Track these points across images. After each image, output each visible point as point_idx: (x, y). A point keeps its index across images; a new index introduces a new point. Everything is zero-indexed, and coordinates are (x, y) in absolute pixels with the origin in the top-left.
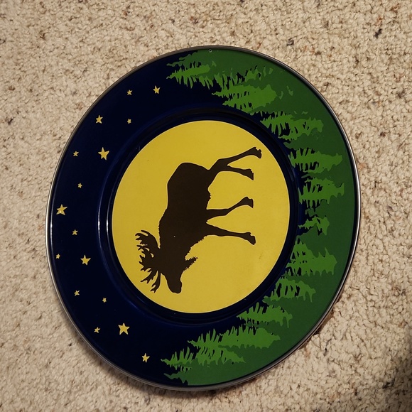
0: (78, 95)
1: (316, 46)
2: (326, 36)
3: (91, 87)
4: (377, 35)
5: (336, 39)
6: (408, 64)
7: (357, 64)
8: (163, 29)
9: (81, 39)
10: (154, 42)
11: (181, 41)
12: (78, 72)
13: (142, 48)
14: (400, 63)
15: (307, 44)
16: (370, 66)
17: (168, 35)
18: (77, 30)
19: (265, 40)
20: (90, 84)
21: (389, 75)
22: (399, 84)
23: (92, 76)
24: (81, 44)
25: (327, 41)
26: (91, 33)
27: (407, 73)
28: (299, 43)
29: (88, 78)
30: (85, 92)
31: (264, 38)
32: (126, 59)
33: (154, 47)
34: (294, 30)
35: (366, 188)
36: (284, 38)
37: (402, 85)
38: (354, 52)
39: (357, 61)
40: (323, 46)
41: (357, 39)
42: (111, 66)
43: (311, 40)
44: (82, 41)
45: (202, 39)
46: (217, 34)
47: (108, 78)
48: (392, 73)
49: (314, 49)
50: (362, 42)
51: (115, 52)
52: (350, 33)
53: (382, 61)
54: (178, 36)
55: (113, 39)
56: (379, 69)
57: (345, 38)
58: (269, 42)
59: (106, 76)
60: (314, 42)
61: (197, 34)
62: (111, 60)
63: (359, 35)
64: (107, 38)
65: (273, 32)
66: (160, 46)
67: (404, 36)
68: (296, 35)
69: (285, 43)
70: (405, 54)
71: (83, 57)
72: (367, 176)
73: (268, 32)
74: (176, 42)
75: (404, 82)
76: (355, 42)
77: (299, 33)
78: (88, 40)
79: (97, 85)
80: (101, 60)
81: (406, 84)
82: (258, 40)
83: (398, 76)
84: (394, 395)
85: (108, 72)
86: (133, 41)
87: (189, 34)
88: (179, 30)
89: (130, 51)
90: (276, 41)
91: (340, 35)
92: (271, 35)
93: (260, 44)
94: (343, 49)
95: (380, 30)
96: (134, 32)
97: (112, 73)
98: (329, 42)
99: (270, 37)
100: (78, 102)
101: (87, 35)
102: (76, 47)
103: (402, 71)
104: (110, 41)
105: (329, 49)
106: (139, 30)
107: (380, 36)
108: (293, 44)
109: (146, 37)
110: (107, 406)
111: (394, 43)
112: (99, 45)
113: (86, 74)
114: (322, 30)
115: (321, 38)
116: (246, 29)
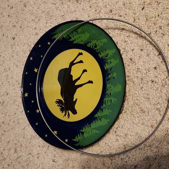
0: (36, 29)
1: (120, 13)
2: (124, 9)
3: (41, 27)
4: (142, 9)
5: (127, 10)
6: (153, 22)
7: (134, 21)
8: (66, 4)
9: (38, 7)
10: (63, 9)
11: (72, 9)
12: (37, 21)
13: (59, 12)
14: (150, 21)
15: (117, 12)
16: (139, 22)
17: (68, 7)
18: (37, 4)
19: (102, 10)
20: (41, 25)
21: (146, 26)
22: (149, 30)
23: (41, 22)
24: (38, 10)
25: (124, 11)
26: (41, 5)
27: (152, 25)
28: (114, 11)
29: (40, 23)
30: (39, 28)
31: (102, 9)
32: (53, 16)
33: (62, 11)
34: (112, 6)
35: (134, 71)
36: (109, 9)
37: (150, 30)
38: (134, 16)
39: (135, 20)
40: (122, 13)
41: (135, 11)
42: (48, 19)
43: (118, 11)
44: (38, 8)
45: (79, 9)
46: (85, 7)
47: (47, 23)
48: (147, 25)
49: (119, 14)
50: (137, 12)
51: (49, 13)
52: (133, 8)
53: (144, 20)
54: (71, 7)
55: (49, 7)
56: (142, 23)
57: (131, 10)
58: (103, 11)
59: (46, 22)
60: (119, 11)
61: (78, 7)
62: (48, 16)
63: (136, 9)
64: (47, 7)
65: (105, 7)
66: (65, 11)
67: (153, 10)
68: (113, 8)
69: (109, 11)
70: (152, 17)
71: (38, 15)
72: (135, 66)
73: (103, 7)
74: (70, 10)
75: (151, 29)
76: (134, 12)
77: (114, 7)
78: (40, 8)
79: (43, 26)
80: (44, 16)
81: (152, 30)
82: (99, 10)
83: (149, 26)
84: (138, 150)
85: (47, 21)
86: (56, 9)
87: (75, 6)
88: (72, 5)
89: (54, 13)
90: (106, 10)
91: (129, 9)
92: (104, 8)
93: (100, 11)
94: (130, 15)
95: (144, 7)
96: (56, 5)
97: (48, 21)
98: (125, 11)
99: (104, 9)
100: (36, 32)
101: (40, 6)
102: (36, 11)
103: (150, 24)
104: (48, 8)
105: (125, 15)
106: (58, 4)
107: (144, 10)
108: (112, 12)
109: (60, 7)
110: (43, 145)
111: (148, 13)
112: (44, 10)
113: (39, 21)
114: (122, 6)
115: (122, 10)
116: (95, 5)
